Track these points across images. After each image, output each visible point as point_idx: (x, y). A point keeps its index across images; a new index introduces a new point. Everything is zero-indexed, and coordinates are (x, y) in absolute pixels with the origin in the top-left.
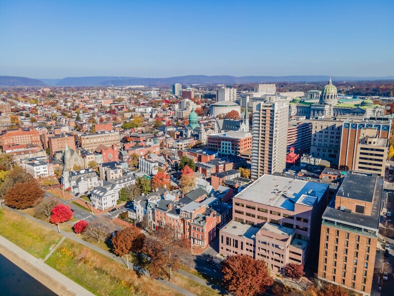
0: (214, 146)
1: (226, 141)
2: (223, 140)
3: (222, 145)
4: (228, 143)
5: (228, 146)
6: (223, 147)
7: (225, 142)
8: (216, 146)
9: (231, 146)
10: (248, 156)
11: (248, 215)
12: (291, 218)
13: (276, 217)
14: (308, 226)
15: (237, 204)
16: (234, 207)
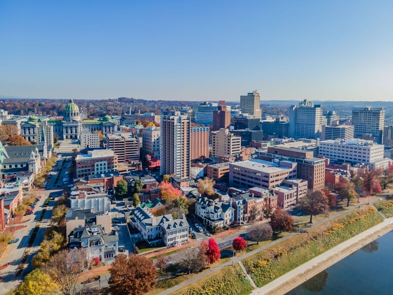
0: (86, 171)
1: (101, 161)
2: (97, 161)
3: (96, 167)
4: (103, 163)
5: (103, 166)
6: (97, 169)
7: (99, 163)
8: (89, 170)
9: (106, 166)
10: (126, 171)
11: (276, 181)
12: (291, 172)
13: (286, 175)
14: (296, 173)
15: (271, 177)
16: (271, 180)
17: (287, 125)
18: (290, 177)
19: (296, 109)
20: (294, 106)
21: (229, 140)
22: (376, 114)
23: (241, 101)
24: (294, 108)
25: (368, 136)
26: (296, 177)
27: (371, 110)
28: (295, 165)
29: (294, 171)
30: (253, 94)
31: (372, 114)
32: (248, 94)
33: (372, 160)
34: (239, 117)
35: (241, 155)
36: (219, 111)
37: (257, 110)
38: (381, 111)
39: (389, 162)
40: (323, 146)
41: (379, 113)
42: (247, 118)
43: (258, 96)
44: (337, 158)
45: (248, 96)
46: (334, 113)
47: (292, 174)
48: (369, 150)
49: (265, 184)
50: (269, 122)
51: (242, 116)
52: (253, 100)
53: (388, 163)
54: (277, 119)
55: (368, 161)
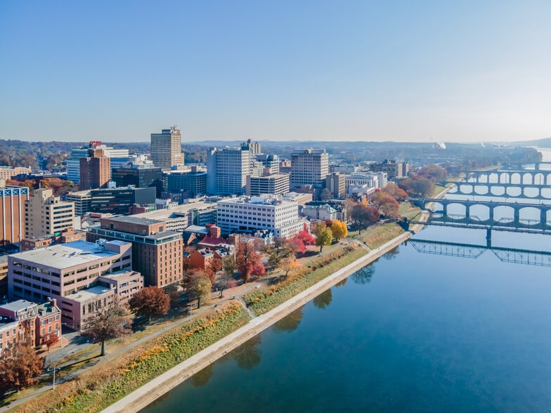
11: (79, 280)
12: (118, 260)
13: (106, 268)
14: (130, 261)
15: (66, 275)
16: (63, 280)
17: (205, 177)
18: (116, 270)
19: (216, 153)
20: (213, 149)
21: (48, 208)
22: (317, 158)
23: (152, 142)
24: (213, 152)
25: (308, 187)
26: (131, 267)
27: (312, 154)
28: (125, 248)
29: (125, 258)
30: (169, 130)
31: (313, 158)
32: (163, 131)
33: (277, 225)
34: (126, 167)
35: (64, 235)
36: (89, 159)
37: (176, 156)
38: (322, 155)
39: (305, 225)
40: (222, 208)
41: (320, 157)
42: (139, 168)
43: (179, 134)
44: (239, 224)
45: (163, 134)
46: (275, 157)
47: (121, 264)
48: (273, 211)
49: (55, 288)
50: (179, 174)
51: (132, 165)
52: (170, 140)
53: (303, 227)
54: (194, 168)
55: (273, 226)
